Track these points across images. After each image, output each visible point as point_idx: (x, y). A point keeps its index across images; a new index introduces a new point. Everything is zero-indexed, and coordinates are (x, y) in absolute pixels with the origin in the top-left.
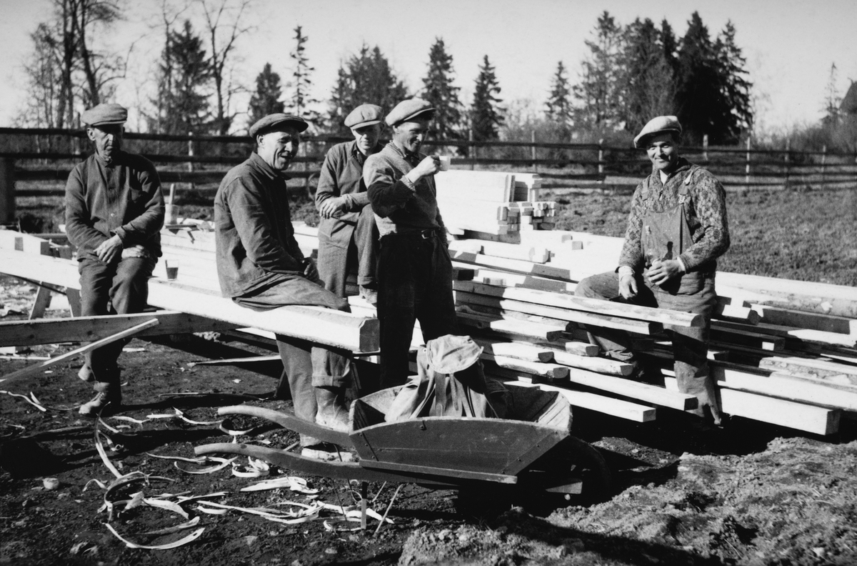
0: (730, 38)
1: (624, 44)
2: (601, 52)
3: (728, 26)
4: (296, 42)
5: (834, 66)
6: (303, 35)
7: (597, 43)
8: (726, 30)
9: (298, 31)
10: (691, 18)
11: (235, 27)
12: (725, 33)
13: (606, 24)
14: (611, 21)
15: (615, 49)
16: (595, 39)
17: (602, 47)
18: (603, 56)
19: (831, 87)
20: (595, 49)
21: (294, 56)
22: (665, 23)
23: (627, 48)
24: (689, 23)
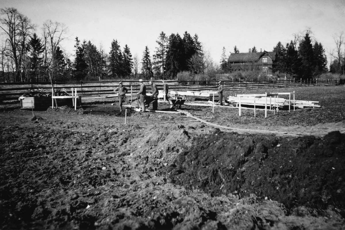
0: (196, 40)
2: (162, 44)
3: (195, 35)
4: (76, 42)
5: (224, 48)
6: (78, 40)
7: (160, 42)
8: (195, 37)
9: (77, 39)
10: (184, 33)
11: (59, 38)
13: (163, 35)
14: (164, 35)
15: (166, 43)
16: (159, 40)
17: (162, 43)
18: (162, 45)
19: (224, 55)
20: (159, 43)
21: (75, 46)
22: (178, 35)
23: (170, 43)
24: (184, 35)
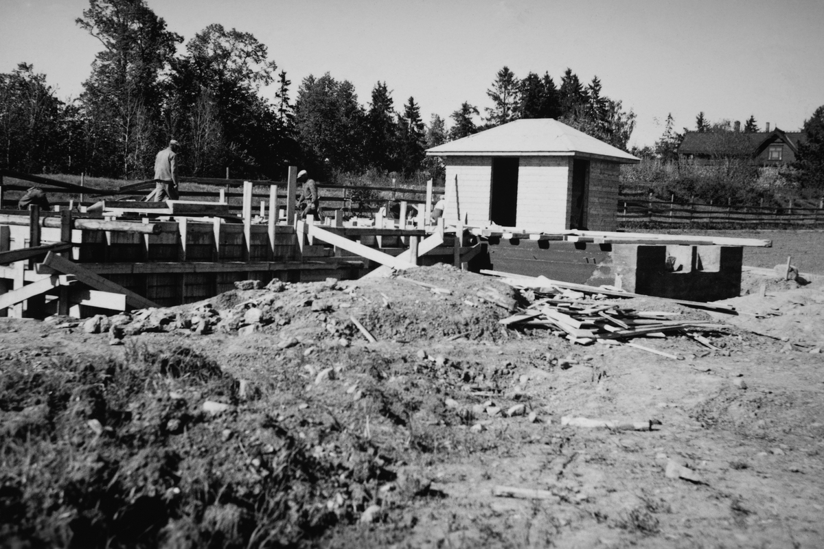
0: (596, 92)
1: (520, 95)
3: (594, 81)
4: (280, 83)
5: (670, 117)
6: (287, 78)
7: (498, 94)
8: (592, 85)
9: (283, 76)
10: (564, 75)
12: (591, 88)
13: (506, 77)
14: (511, 75)
15: (513, 99)
16: (496, 90)
17: (502, 97)
18: (501, 102)
20: (496, 98)
21: (278, 96)
22: (547, 77)
23: (522, 99)
24: (563, 79)
